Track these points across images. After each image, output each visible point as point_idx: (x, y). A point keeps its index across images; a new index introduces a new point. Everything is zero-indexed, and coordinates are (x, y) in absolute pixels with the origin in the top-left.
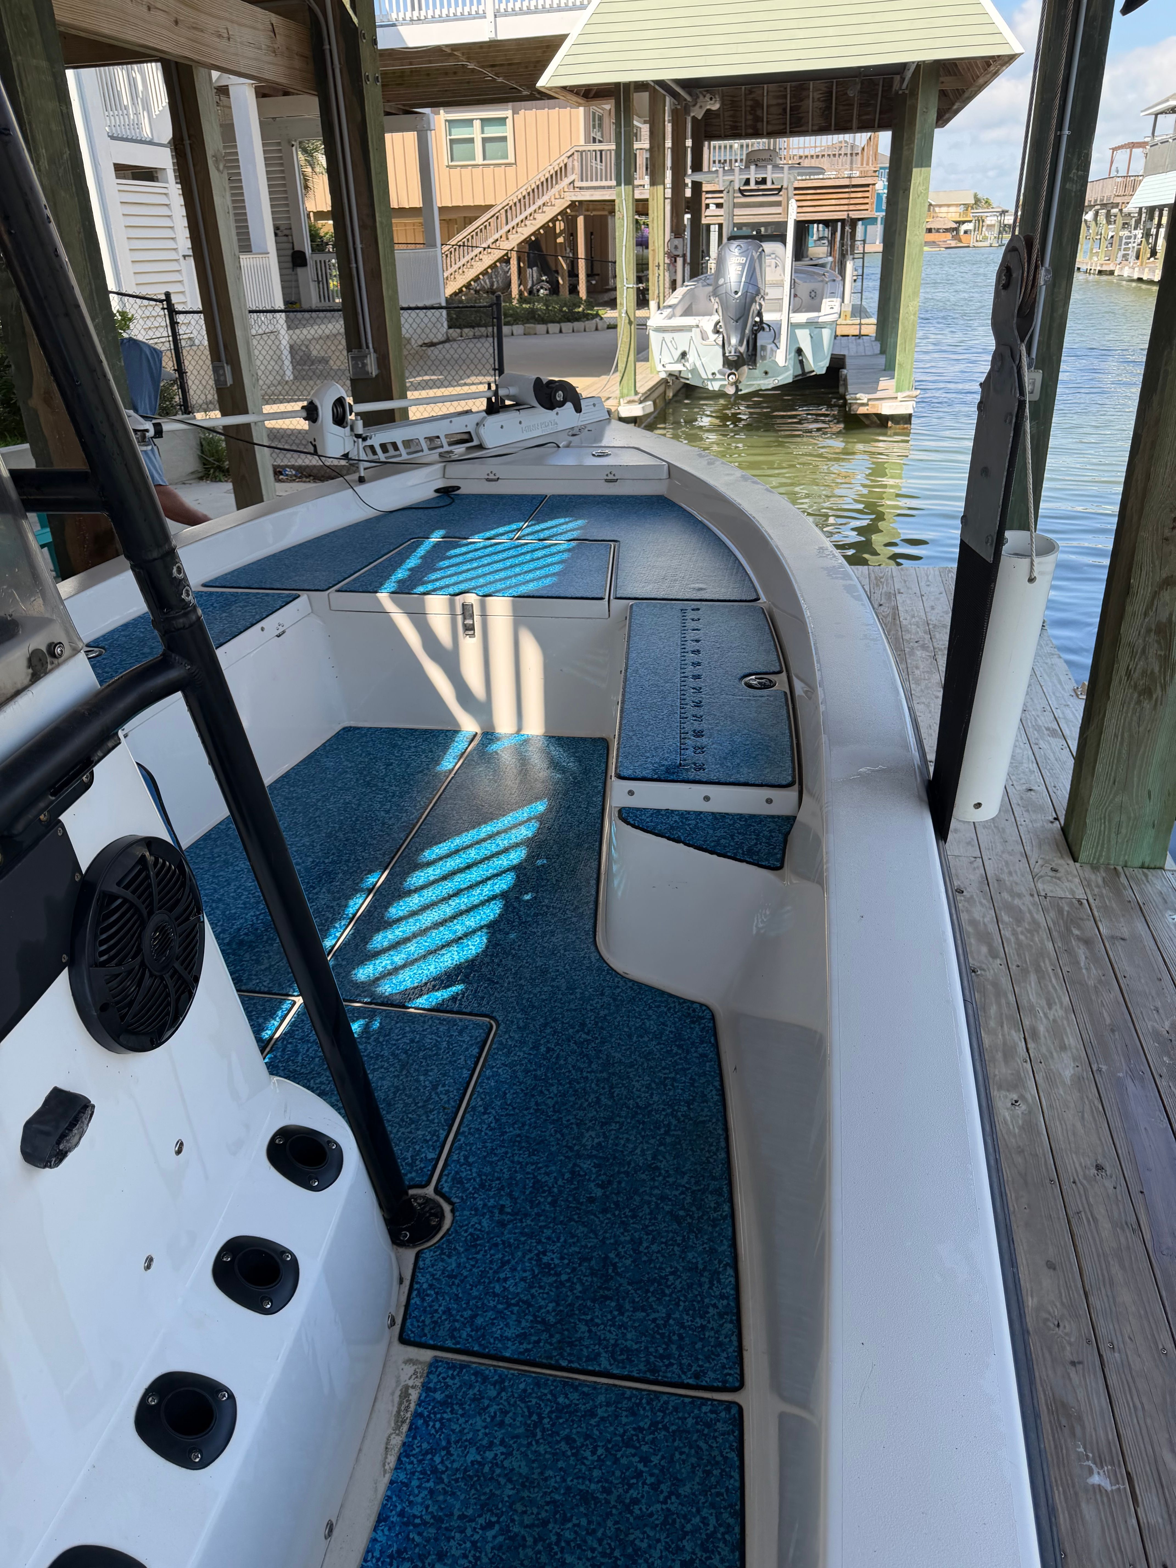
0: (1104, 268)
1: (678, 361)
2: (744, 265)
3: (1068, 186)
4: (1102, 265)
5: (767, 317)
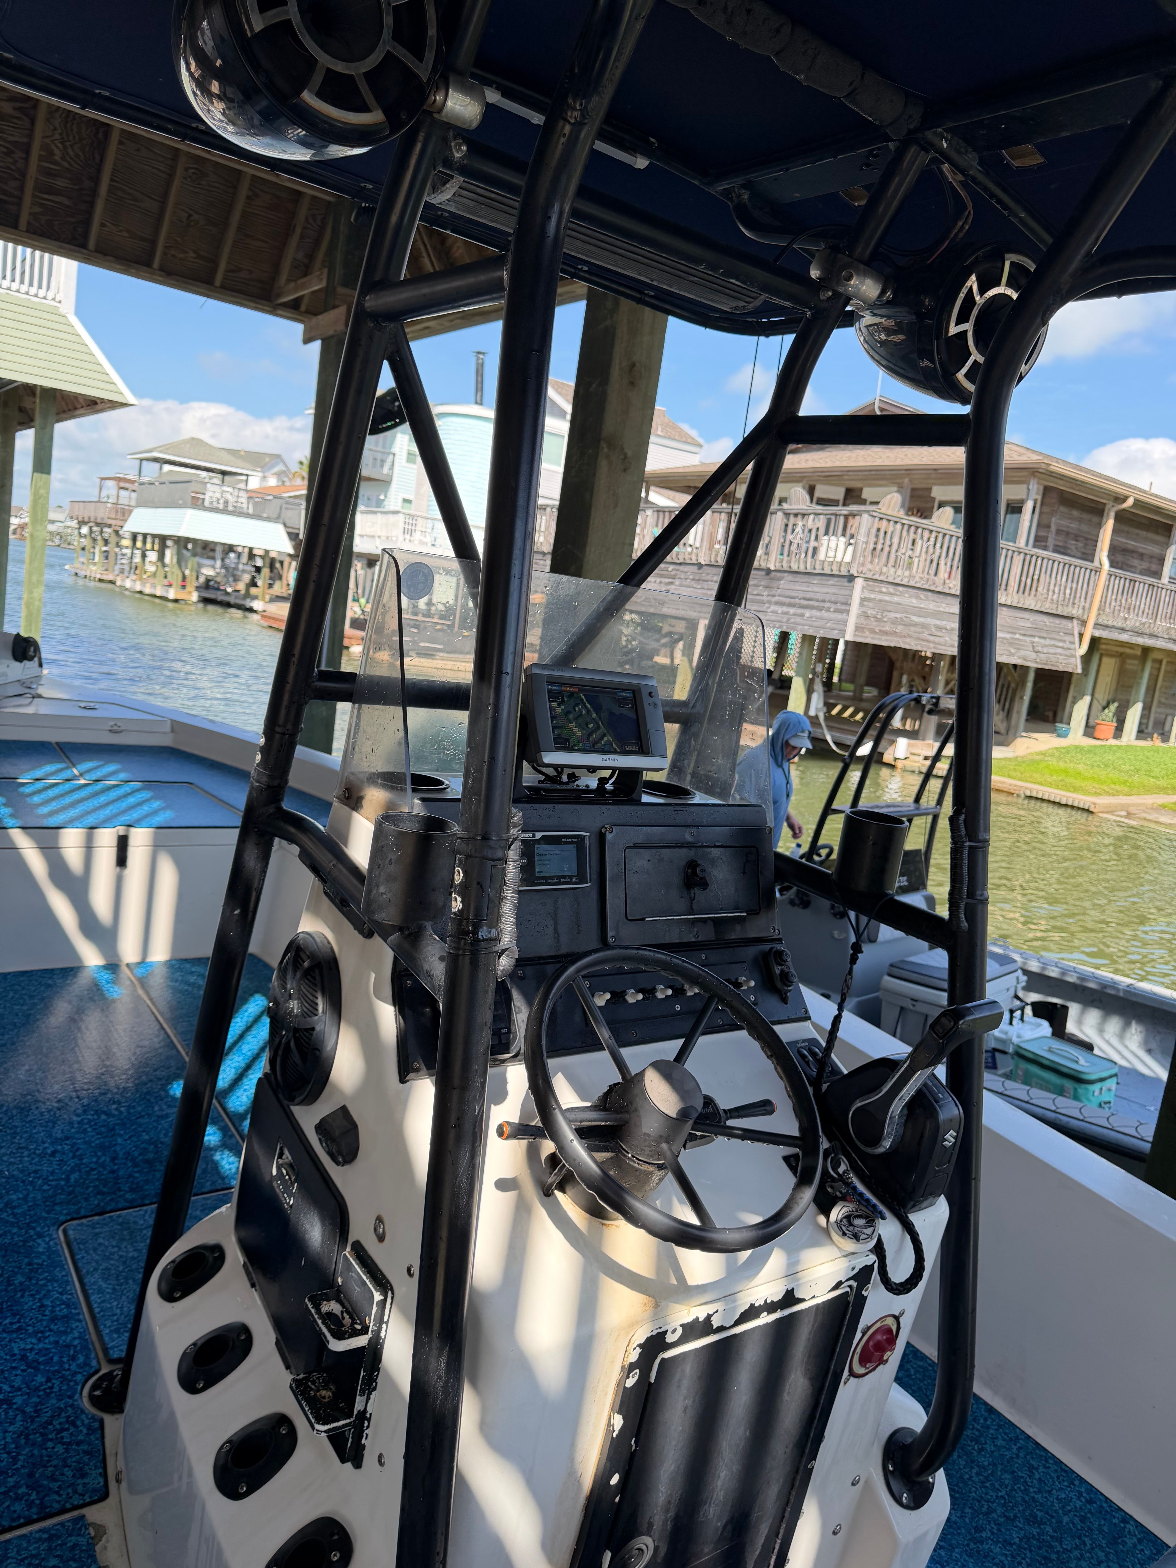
4: (101, 574)
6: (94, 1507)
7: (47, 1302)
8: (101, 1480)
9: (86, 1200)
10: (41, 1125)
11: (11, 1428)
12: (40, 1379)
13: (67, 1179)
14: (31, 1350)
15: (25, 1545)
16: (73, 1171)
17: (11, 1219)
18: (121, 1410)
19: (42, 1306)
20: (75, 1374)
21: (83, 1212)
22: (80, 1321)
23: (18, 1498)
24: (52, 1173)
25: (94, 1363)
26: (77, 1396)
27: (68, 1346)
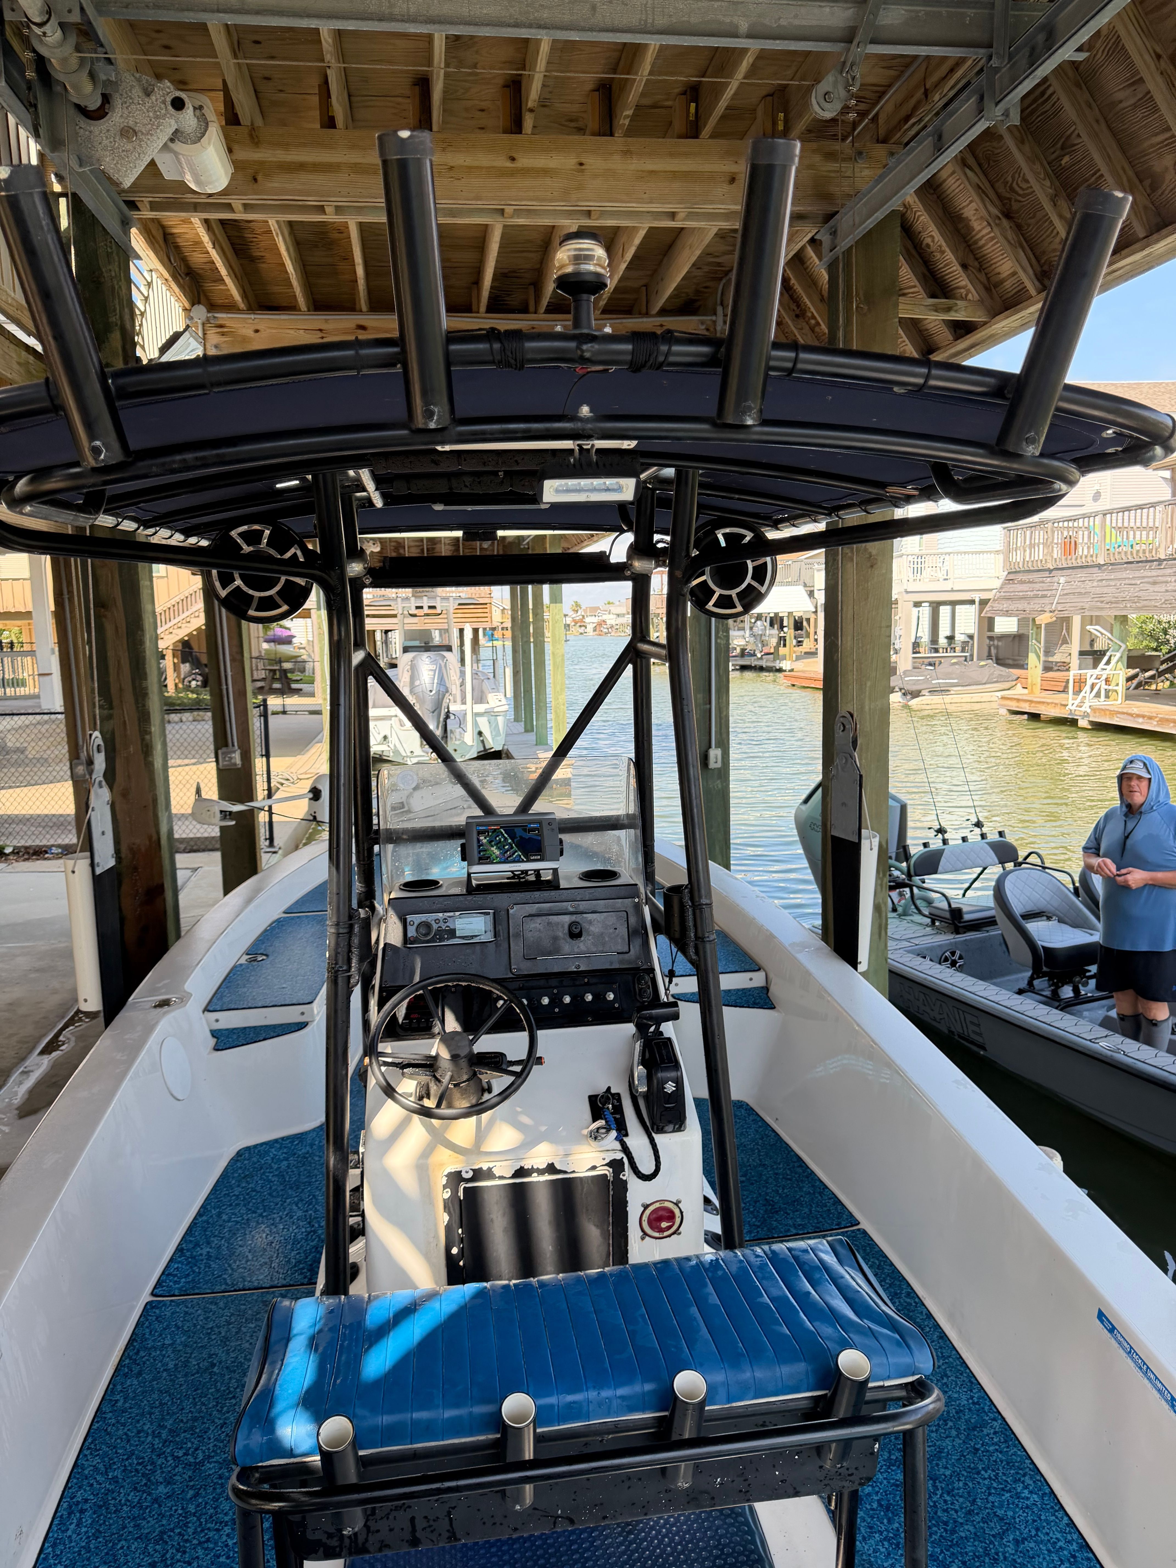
1: (381, 743)
2: (435, 671)
5: (452, 708)
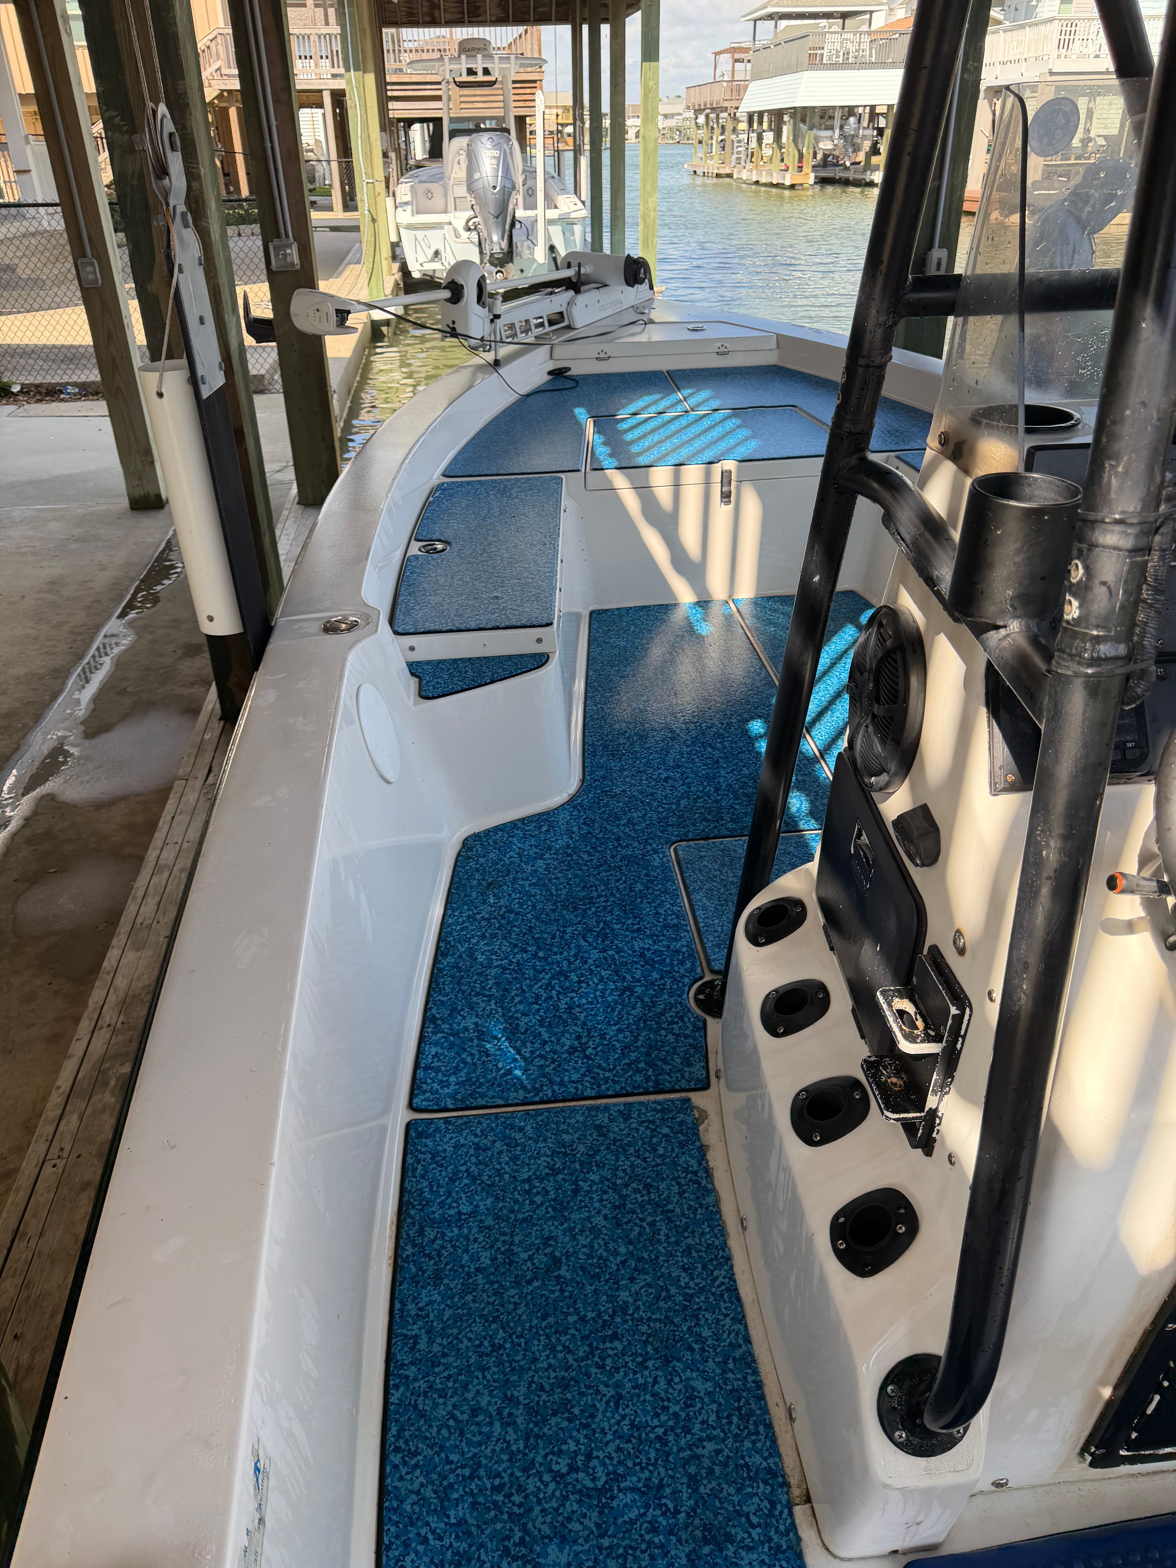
0: (722, 171)
1: (432, 260)
2: (498, 158)
3: (966, 76)
4: (718, 168)
5: (519, 214)
6: (698, 1093)
7: (661, 911)
8: (704, 1072)
9: (694, 824)
10: (656, 752)
11: (633, 1012)
12: (655, 975)
13: (678, 804)
14: (649, 949)
15: (644, 1111)
16: (682, 797)
17: (632, 833)
18: (721, 1017)
19: (657, 913)
20: (683, 977)
21: (690, 836)
22: (687, 931)
23: (639, 1071)
24: (666, 797)
25: (699, 970)
26: (685, 996)
27: (678, 952)
